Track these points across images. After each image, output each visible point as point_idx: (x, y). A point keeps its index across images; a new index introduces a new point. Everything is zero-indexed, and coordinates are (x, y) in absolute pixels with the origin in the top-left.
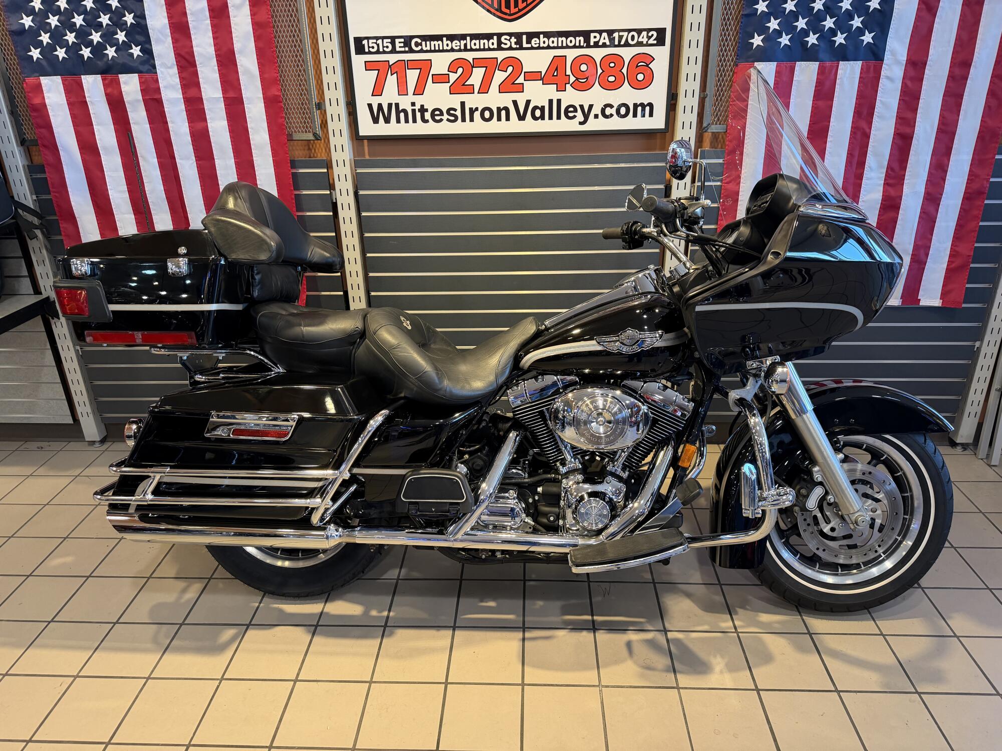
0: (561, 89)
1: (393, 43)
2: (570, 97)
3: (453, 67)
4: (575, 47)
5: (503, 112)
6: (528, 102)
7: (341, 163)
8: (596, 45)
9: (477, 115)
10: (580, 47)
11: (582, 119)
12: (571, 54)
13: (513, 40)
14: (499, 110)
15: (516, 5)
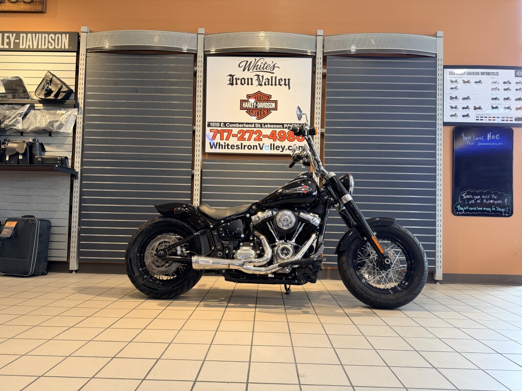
0: (275, 140)
1: (220, 124)
2: (277, 143)
3: (239, 132)
4: (279, 128)
5: (255, 147)
6: (264, 144)
7: (198, 160)
8: (286, 128)
9: (246, 147)
10: (281, 128)
11: (281, 150)
12: (278, 130)
13: (259, 125)
14: (254, 146)
15: (261, 115)
